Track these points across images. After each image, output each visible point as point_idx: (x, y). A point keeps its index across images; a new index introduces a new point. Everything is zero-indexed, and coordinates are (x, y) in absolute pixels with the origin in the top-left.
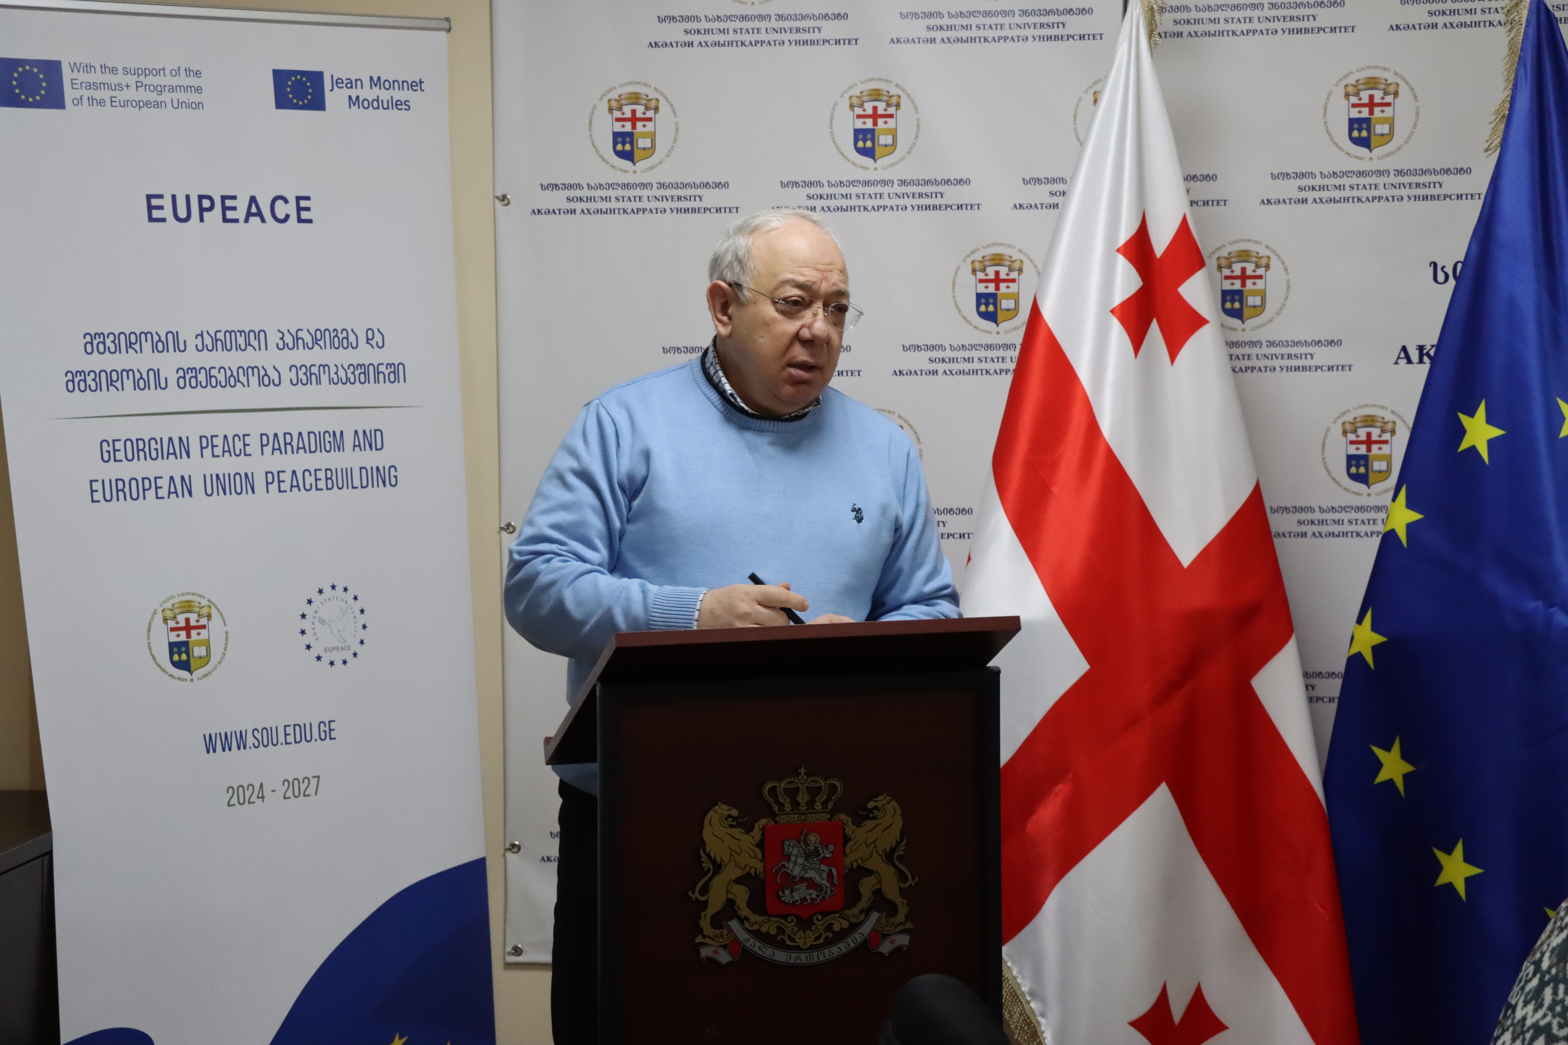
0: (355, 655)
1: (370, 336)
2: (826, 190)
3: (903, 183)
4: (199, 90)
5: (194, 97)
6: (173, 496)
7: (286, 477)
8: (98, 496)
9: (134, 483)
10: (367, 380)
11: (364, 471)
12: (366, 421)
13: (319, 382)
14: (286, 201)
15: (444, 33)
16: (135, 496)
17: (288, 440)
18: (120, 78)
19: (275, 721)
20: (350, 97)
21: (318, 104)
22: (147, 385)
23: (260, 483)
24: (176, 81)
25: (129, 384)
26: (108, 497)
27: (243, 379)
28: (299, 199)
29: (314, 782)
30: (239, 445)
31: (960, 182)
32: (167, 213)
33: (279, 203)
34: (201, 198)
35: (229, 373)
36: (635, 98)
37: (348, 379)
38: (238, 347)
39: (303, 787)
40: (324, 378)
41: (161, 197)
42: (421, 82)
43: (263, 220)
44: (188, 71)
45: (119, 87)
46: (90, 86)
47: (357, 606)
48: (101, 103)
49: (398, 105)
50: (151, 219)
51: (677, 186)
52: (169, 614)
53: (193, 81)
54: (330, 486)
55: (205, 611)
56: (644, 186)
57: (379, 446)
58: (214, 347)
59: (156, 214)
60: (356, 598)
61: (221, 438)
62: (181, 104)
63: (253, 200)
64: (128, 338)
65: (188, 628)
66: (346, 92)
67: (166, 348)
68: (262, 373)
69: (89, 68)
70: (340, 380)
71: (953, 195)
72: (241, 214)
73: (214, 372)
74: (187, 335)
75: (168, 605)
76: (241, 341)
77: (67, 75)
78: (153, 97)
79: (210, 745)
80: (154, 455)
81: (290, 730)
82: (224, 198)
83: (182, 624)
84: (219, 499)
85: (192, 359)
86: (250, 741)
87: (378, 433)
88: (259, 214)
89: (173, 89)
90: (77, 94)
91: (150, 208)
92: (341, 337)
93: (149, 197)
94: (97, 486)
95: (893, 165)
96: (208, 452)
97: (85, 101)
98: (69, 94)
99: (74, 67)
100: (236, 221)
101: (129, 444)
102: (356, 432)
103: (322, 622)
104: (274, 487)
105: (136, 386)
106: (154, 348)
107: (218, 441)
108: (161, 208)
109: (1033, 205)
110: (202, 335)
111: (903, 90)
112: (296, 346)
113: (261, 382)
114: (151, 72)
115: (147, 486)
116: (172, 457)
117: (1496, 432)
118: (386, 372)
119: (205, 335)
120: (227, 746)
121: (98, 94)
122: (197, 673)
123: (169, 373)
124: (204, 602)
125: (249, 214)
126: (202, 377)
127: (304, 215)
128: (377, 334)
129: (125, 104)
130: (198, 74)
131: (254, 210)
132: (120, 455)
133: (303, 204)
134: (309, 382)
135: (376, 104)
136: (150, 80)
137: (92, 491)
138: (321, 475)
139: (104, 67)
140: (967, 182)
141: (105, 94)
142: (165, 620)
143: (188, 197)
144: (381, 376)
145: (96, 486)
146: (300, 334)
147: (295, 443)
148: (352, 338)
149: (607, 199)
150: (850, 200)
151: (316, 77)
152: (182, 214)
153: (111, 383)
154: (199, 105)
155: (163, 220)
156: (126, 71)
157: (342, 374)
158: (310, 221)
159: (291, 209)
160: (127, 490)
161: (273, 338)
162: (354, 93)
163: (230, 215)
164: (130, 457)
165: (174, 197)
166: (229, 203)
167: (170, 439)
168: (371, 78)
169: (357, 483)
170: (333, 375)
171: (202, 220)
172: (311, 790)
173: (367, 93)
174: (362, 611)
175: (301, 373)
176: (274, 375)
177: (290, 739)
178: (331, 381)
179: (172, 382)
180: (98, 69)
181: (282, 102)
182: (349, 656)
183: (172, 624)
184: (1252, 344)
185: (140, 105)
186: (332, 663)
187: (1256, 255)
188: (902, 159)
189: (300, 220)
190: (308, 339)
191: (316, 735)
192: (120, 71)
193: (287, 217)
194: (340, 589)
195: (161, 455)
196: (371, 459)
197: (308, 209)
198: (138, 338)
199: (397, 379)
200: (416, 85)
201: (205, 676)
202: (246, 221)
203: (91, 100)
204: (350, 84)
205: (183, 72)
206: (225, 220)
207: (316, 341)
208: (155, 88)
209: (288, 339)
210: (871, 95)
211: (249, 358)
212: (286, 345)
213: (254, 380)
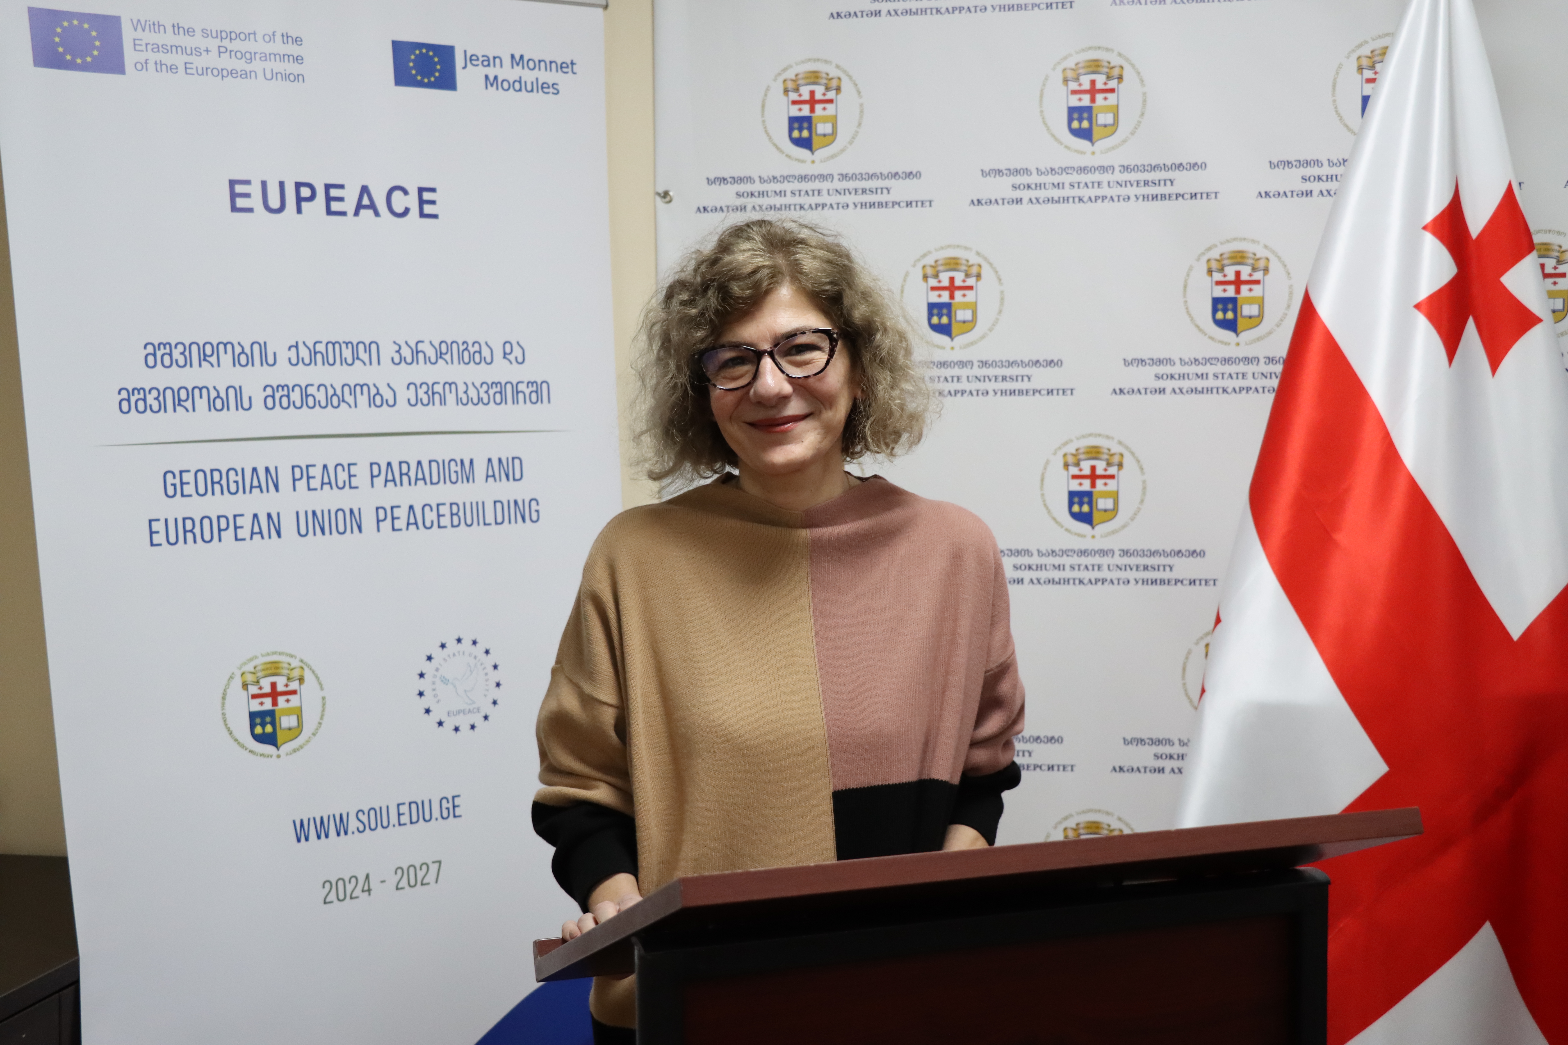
0: (486, 718)
1: (508, 350)
2: (1034, 179)
3: (1125, 168)
4: (298, 59)
5: (293, 68)
6: (257, 537)
7: (402, 513)
8: (159, 538)
9: (206, 522)
10: (504, 400)
11: (499, 505)
12: (501, 447)
13: (443, 402)
14: (406, 192)
15: (600, 10)
16: (207, 537)
17: (405, 470)
18: (198, 41)
19: (387, 799)
20: (487, 77)
21: (447, 82)
22: (226, 406)
23: (369, 521)
24: (269, 48)
25: (202, 404)
26: (172, 539)
27: (349, 399)
28: (421, 190)
29: (434, 868)
30: (343, 476)
31: (1194, 166)
32: (256, 201)
33: (397, 195)
34: (298, 185)
35: (331, 392)
36: (814, 77)
37: (480, 400)
38: (343, 361)
39: (420, 875)
40: (451, 398)
41: (247, 182)
42: (572, 63)
43: (377, 214)
44: (286, 37)
45: (196, 51)
46: (157, 48)
47: (490, 661)
48: (172, 69)
49: (544, 87)
50: (234, 209)
51: (861, 177)
52: (250, 678)
53: (292, 49)
54: (456, 522)
55: (296, 674)
56: (823, 177)
57: (518, 476)
58: (313, 361)
59: (240, 203)
60: (487, 652)
61: (319, 468)
62: (275, 75)
63: (365, 190)
64: (201, 348)
65: (274, 694)
66: (482, 71)
67: (250, 361)
68: (373, 391)
69: (157, 27)
70: (470, 400)
71: (1185, 182)
72: (349, 205)
73: (310, 390)
74: (278, 346)
75: (249, 667)
76: (347, 353)
77: (128, 34)
78: (240, 65)
79: (301, 832)
80: (233, 488)
81: (404, 809)
82: (328, 187)
83: (267, 689)
84: (316, 541)
85: (283, 374)
86: (353, 824)
87: (517, 462)
88: (372, 206)
89: (265, 57)
90: (141, 57)
91: (234, 196)
92: (472, 350)
93: (232, 183)
94: (158, 526)
95: (1113, 148)
96: (302, 485)
97: (151, 66)
98: (130, 57)
99: (137, 25)
100: (343, 214)
101: (200, 475)
102: (490, 460)
103: (445, 681)
104: (386, 525)
105: (211, 406)
106: (236, 361)
107: (316, 472)
108: (247, 195)
109: (1282, 193)
110: (297, 347)
111: (1127, 60)
112: (415, 360)
113: (371, 402)
114: (238, 36)
115: (223, 525)
116: (256, 491)
118: (527, 392)
119: (301, 347)
120: (322, 832)
121: (169, 59)
122: (285, 748)
123: (254, 390)
124: (295, 663)
125: (359, 207)
126: (296, 396)
127: (428, 209)
128: (515, 346)
129: (205, 71)
130: (298, 41)
131: (366, 201)
132: (189, 489)
133: (427, 196)
134: (431, 401)
135: (518, 86)
136: (237, 45)
137: (152, 533)
138: (445, 510)
139: (176, 28)
140: (1203, 166)
141: (178, 59)
142: (245, 686)
143: (282, 185)
144: (521, 396)
145: (155, 526)
146: (421, 347)
147: (412, 474)
148: (486, 352)
149: (780, 194)
150: (1063, 191)
151: (446, 53)
152: (275, 203)
153: (178, 402)
154: (298, 77)
155: (250, 210)
156: (205, 33)
157: (472, 393)
158: (435, 216)
159: (412, 201)
160: (197, 530)
161: (388, 351)
162: (491, 72)
163: (335, 206)
164: (202, 490)
165: (264, 184)
166: (334, 193)
167: (254, 470)
168: (513, 56)
169: (490, 518)
170: (461, 394)
171: (299, 211)
172: (431, 878)
173: (508, 73)
174: (495, 667)
175: (421, 393)
176: (388, 395)
177: (405, 819)
178: (458, 401)
179: (258, 403)
180: (169, 29)
181: (402, 78)
182: (478, 720)
183: (254, 690)
185: (222, 74)
186: (457, 729)
187: (1557, 248)
188: (1124, 141)
189: (422, 215)
190: (431, 353)
191: (436, 813)
192: (198, 33)
193: (407, 211)
194: (467, 642)
195: (241, 488)
196: (507, 491)
197: (433, 202)
198: (215, 349)
199: (540, 399)
200: (567, 67)
201: (295, 751)
202: (356, 213)
203: (159, 65)
204: (487, 62)
205: (278, 38)
206: (329, 212)
207: (440, 355)
208: (243, 55)
209: (406, 352)
210: (1088, 67)
211: (357, 374)
212: (402, 359)
213: (363, 400)
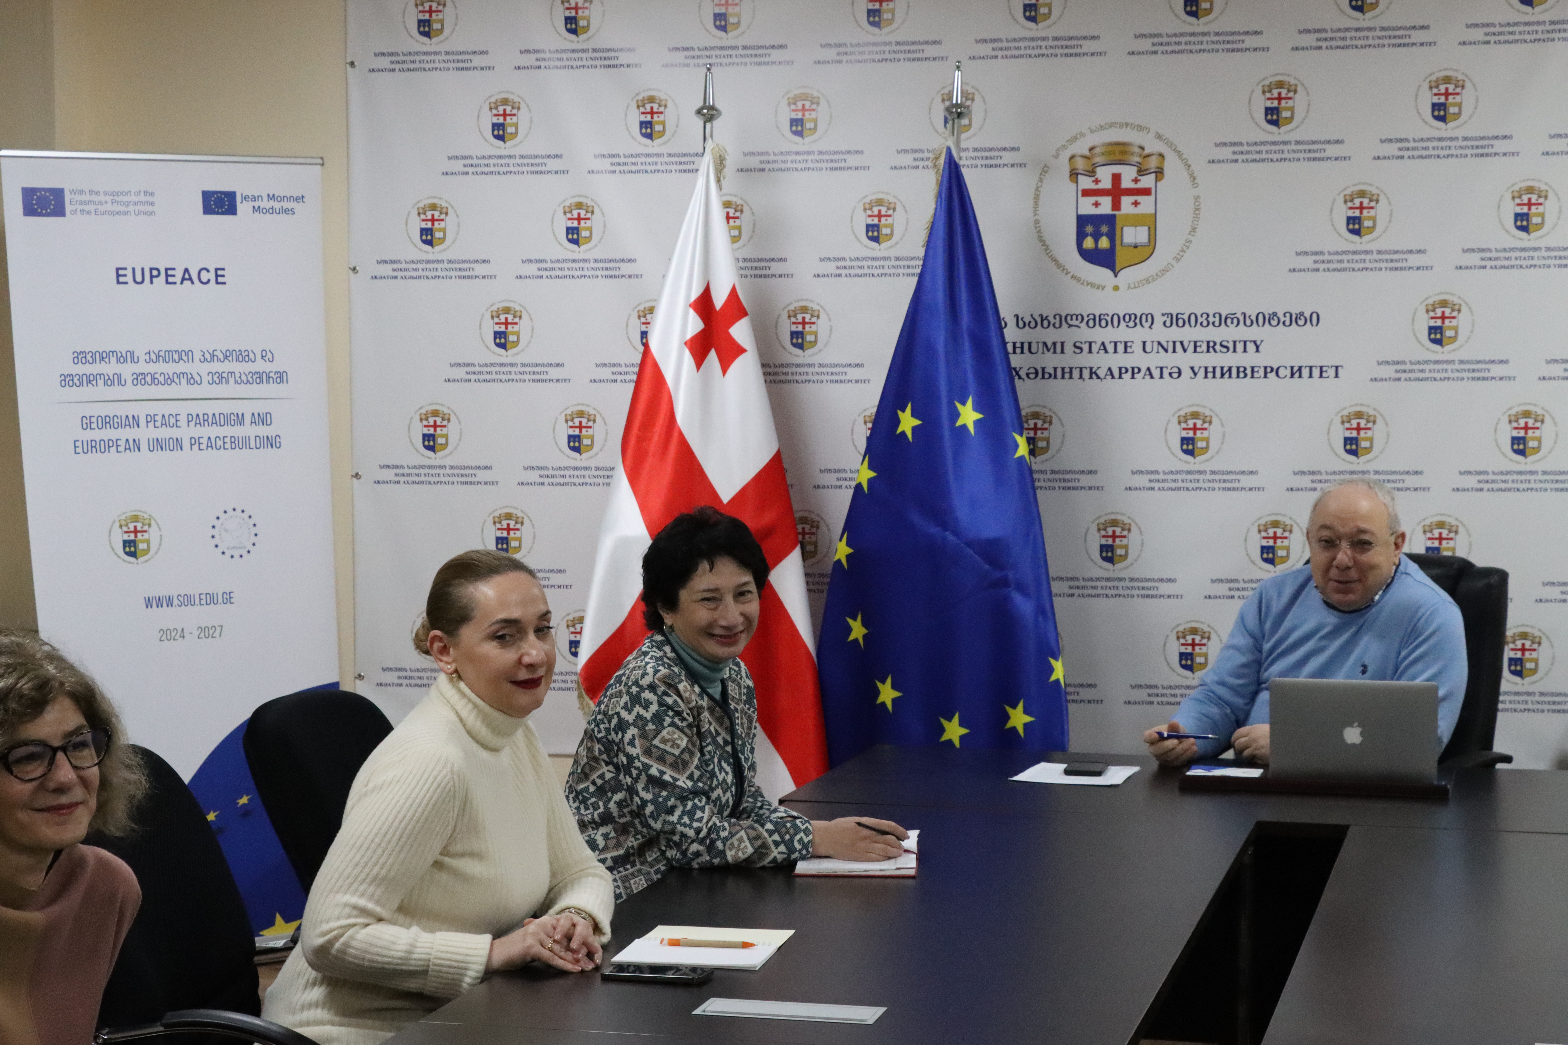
0: (249, 552)
1: (264, 354)
2: (549, 265)
3: (596, 261)
4: (152, 204)
5: (150, 208)
6: (128, 451)
7: (204, 441)
8: (79, 450)
9: (102, 443)
10: (261, 382)
11: (258, 439)
12: (260, 407)
13: (227, 382)
14: (208, 271)
15: (319, 167)
16: (103, 450)
17: (206, 417)
18: (102, 198)
19: (194, 590)
20: (254, 207)
21: (232, 211)
22: (113, 383)
23: (186, 444)
24: (137, 199)
25: (101, 382)
26: (85, 451)
27: (177, 380)
28: (217, 270)
29: (218, 629)
30: (173, 421)
31: (630, 261)
32: (129, 278)
33: (204, 273)
34: (151, 269)
35: (167, 377)
36: (433, 207)
37: (248, 381)
38: (174, 361)
39: (211, 632)
40: (232, 380)
41: (125, 269)
42: (303, 197)
43: (193, 283)
44: (146, 193)
45: (101, 203)
46: (81, 203)
47: (251, 522)
48: (89, 213)
49: (286, 211)
50: (118, 282)
51: (459, 262)
52: (123, 523)
53: (149, 199)
54: (233, 446)
55: (147, 522)
56: (439, 262)
57: (269, 423)
58: (158, 361)
59: (122, 279)
60: (250, 517)
61: (160, 416)
62: (140, 212)
63: (186, 270)
64: (101, 355)
65: (136, 532)
66: (251, 204)
67: (125, 361)
68: (190, 376)
69: (81, 192)
70: (242, 381)
71: (626, 269)
72: (178, 279)
73: (156, 376)
74: (140, 353)
75: (123, 517)
76: (176, 357)
77: (68, 197)
78: (122, 208)
79: (148, 603)
80: (116, 425)
81: (203, 597)
82: (167, 270)
83: (132, 529)
84: (158, 454)
85: (143, 367)
86: (176, 602)
87: (268, 415)
88: (190, 279)
89: (135, 204)
90: (73, 208)
91: (118, 276)
92: (244, 354)
93: (118, 269)
94: (79, 444)
95: (589, 250)
96: (151, 425)
97: (78, 212)
98: (68, 208)
99: (72, 192)
100: (175, 283)
101: (100, 419)
102: (253, 414)
103: (226, 531)
104: (196, 447)
105: (105, 384)
106: (118, 360)
107: (159, 418)
108: (125, 275)
110: (149, 353)
111: (596, 203)
112: (212, 360)
113: (188, 382)
114: (122, 194)
115: (111, 444)
116: (128, 427)
117: (917, 422)
118: (275, 377)
119: (152, 354)
120: (159, 604)
121: (87, 208)
122: (141, 559)
123: (127, 376)
124: (146, 516)
125: (183, 279)
126: (148, 379)
127: (220, 279)
128: (268, 353)
129: (105, 213)
130: (152, 194)
131: (187, 276)
132: (94, 426)
133: (220, 272)
134: (221, 382)
135: (272, 211)
136: (121, 198)
137: (75, 447)
138: (227, 440)
139: (91, 192)
140: (635, 261)
141: (91, 208)
142: (121, 526)
143: (143, 269)
144: (271, 380)
145: (78, 444)
146: (215, 353)
147: (210, 420)
148: (252, 356)
149: (416, 270)
151: (231, 196)
152: (139, 279)
153: (89, 382)
154: (152, 213)
155: (126, 283)
156: (106, 194)
157: (244, 378)
158: (224, 283)
159: (212, 276)
160: (98, 447)
161: (198, 356)
162: (256, 204)
163: (170, 279)
164: (100, 426)
165: (134, 269)
166: (170, 272)
167: (127, 417)
168: (269, 195)
169: (253, 445)
170: (237, 378)
171: (152, 282)
172: (217, 634)
173: (266, 204)
174: (255, 525)
175: (215, 378)
176: (197, 378)
177: (203, 602)
178: (236, 382)
179: (129, 382)
180: (88, 193)
181: (208, 210)
182: (245, 553)
183: (125, 529)
184: (810, 365)
185: (113, 213)
186: (232, 557)
187: (811, 309)
188: (596, 246)
189: (217, 283)
190: (221, 356)
191: (220, 600)
192: (102, 193)
193: (209, 281)
194: (239, 511)
195: (120, 425)
196: (263, 431)
197: (223, 276)
198: (108, 355)
199: (282, 381)
200: (300, 199)
201: (146, 561)
202: (182, 283)
203: (82, 211)
204: (254, 199)
205: (142, 193)
206: (167, 283)
207: (226, 357)
208: (124, 203)
209: (207, 356)
210: (576, 206)
211: (181, 367)
212: (205, 360)
213: (184, 381)
